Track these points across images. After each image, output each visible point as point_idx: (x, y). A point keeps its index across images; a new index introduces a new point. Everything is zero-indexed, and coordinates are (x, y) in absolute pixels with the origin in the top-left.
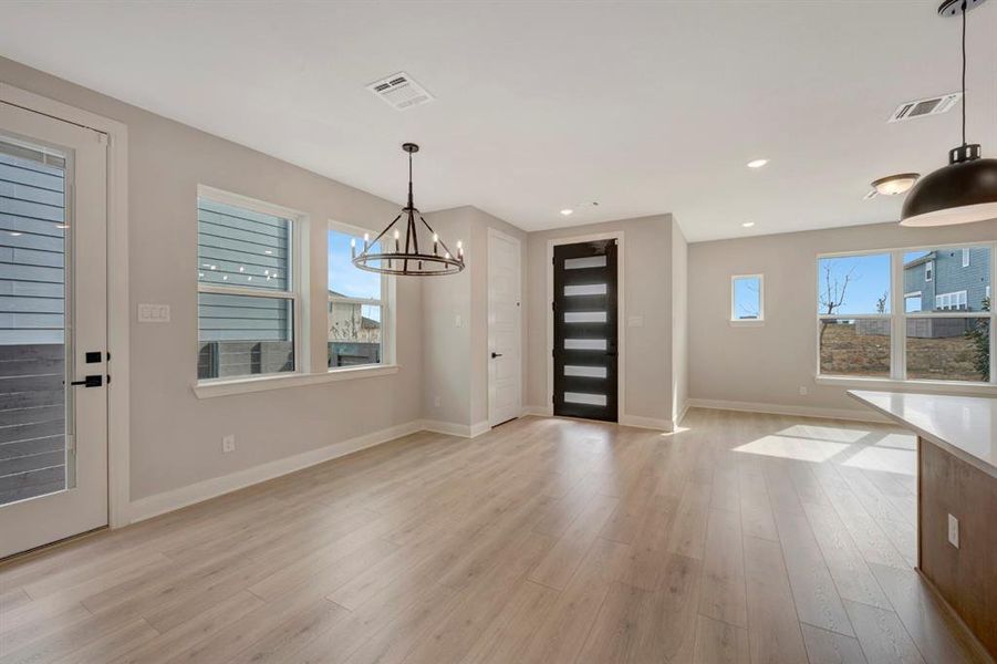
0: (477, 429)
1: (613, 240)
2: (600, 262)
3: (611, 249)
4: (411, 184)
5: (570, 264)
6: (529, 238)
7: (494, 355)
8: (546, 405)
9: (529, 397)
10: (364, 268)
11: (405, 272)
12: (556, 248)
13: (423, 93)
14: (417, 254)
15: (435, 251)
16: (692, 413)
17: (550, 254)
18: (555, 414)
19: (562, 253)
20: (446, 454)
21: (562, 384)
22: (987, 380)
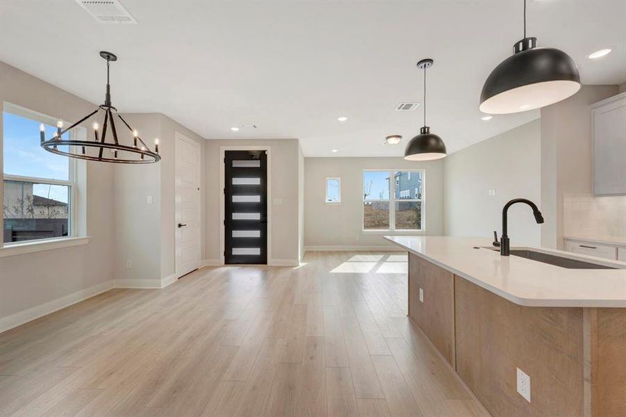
0: (166, 281)
1: (265, 151)
2: (256, 164)
3: (262, 156)
4: (108, 87)
5: (237, 164)
6: (207, 144)
7: (180, 226)
8: (219, 258)
9: (206, 254)
10: (55, 151)
11: (100, 159)
12: (227, 153)
13: (128, 15)
14: (117, 144)
15: (135, 144)
16: (308, 254)
17: (223, 156)
18: (225, 264)
19: (230, 156)
20: (139, 304)
21: (230, 243)
22: (420, 228)
